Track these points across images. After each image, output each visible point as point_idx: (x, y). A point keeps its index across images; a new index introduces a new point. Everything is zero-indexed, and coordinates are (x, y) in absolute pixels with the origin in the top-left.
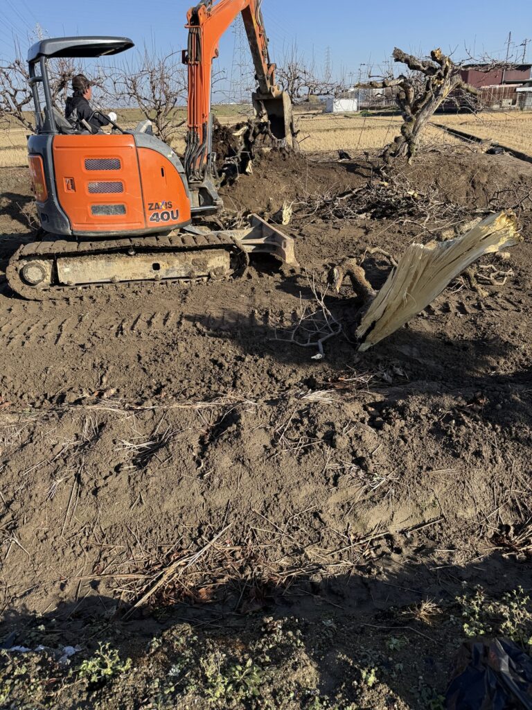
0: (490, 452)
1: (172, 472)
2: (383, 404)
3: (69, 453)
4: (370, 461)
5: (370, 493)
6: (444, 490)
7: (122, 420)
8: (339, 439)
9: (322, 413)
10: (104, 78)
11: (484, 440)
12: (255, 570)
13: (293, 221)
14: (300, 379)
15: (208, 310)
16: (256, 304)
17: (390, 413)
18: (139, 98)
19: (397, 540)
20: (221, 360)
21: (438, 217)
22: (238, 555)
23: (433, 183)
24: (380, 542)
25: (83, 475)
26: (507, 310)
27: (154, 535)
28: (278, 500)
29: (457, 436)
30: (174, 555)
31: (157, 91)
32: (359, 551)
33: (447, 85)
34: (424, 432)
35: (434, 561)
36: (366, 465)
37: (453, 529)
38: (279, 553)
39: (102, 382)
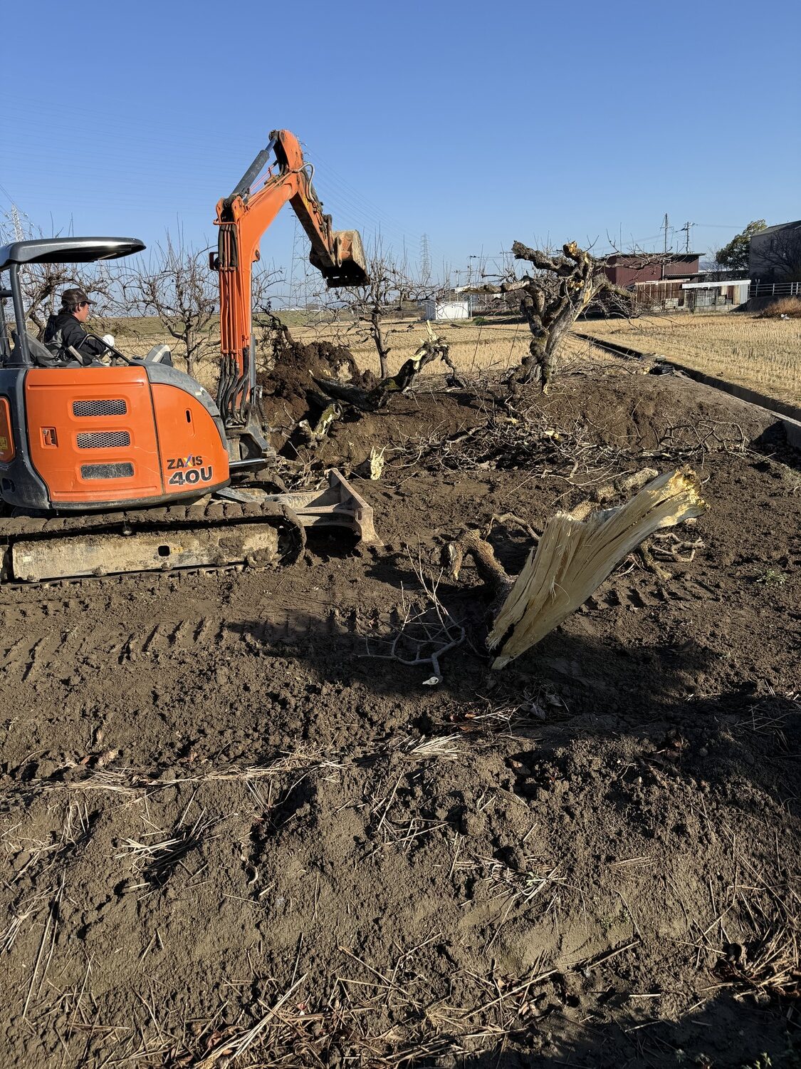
0: (697, 826)
1: (208, 891)
2: (534, 756)
3: (41, 867)
4: (521, 854)
5: (525, 906)
6: (636, 892)
7: (128, 805)
8: (472, 820)
9: (443, 776)
10: (109, 281)
11: (687, 806)
12: (347, 1054)
13: (385, 475)
14: (407, 719)
15: (264, 613)
16: (336, 600)
17: (546, 771)
18: (159, 307)
19: (571, 982)
20: (285, 693)
21: (590, 465)
22: (318, 1029)
23: (579, 417)
24: (545, 989)
25: (64, 905)
26: (699, 598)
27: (179, 1004)
28: (380, 929)
29: (648, 803)
30: (213, 1036)
31: (185, 298)
32: (512, 1006)
33: (588, 287)
34: (598, 799)
35: (630, 1015)
36: (515, 860)
37: (655, 957)
38: (384, 1020)
39: (95, 740)
